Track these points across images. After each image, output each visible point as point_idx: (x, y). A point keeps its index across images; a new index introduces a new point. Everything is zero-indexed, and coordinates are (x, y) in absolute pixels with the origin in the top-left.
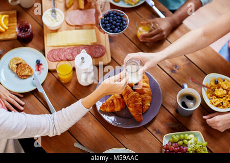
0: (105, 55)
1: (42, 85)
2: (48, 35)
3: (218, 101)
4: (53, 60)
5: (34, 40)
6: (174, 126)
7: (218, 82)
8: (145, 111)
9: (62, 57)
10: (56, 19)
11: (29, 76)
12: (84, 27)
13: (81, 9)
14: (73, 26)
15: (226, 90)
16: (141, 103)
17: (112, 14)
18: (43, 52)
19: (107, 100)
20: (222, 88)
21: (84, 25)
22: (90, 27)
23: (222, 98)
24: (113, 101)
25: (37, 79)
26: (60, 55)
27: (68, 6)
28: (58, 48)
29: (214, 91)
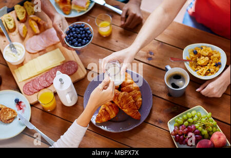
0: (79, 69)
1: (30, 121)
2: (15, 71)
3: (205, 70)
4: (31, 93)
5: (4, 82)
6: (173, 110)
7: (196, 52)
8: (139, 106)
9: (38, 87)
10: (17, 52)
11: (14, 118)
12: (47, 50)
13: (37, 34)
14: (36, 53)
15: (207, 56)
16: (133, 101)
17: (74, 29)
18: (18, 89)
19: (100, 111)
20: (203, 56)
21: (46, 48)
22: (53, 47)
23: (207, 65)
24: (105, 109)
25: (23, 118)
26: (36, 86)
27: (23, 36)
28: (30, 80)
29: (197, 62)
